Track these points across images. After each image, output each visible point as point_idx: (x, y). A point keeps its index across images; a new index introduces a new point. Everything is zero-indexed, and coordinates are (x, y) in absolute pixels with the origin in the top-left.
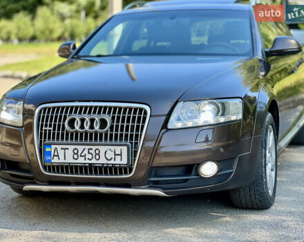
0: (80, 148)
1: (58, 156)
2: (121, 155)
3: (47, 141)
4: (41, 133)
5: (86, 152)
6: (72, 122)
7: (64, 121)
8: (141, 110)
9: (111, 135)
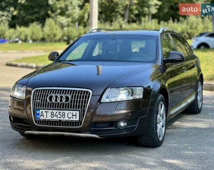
0: (55, 112)
1: (43, 115)
2: (76, 116)
3: (38, 108)
4: (35, 104)
5: (58, 114)
6: (51, 98)
7: (47, 97)
8: (87, 92)
9: (71, 105)
